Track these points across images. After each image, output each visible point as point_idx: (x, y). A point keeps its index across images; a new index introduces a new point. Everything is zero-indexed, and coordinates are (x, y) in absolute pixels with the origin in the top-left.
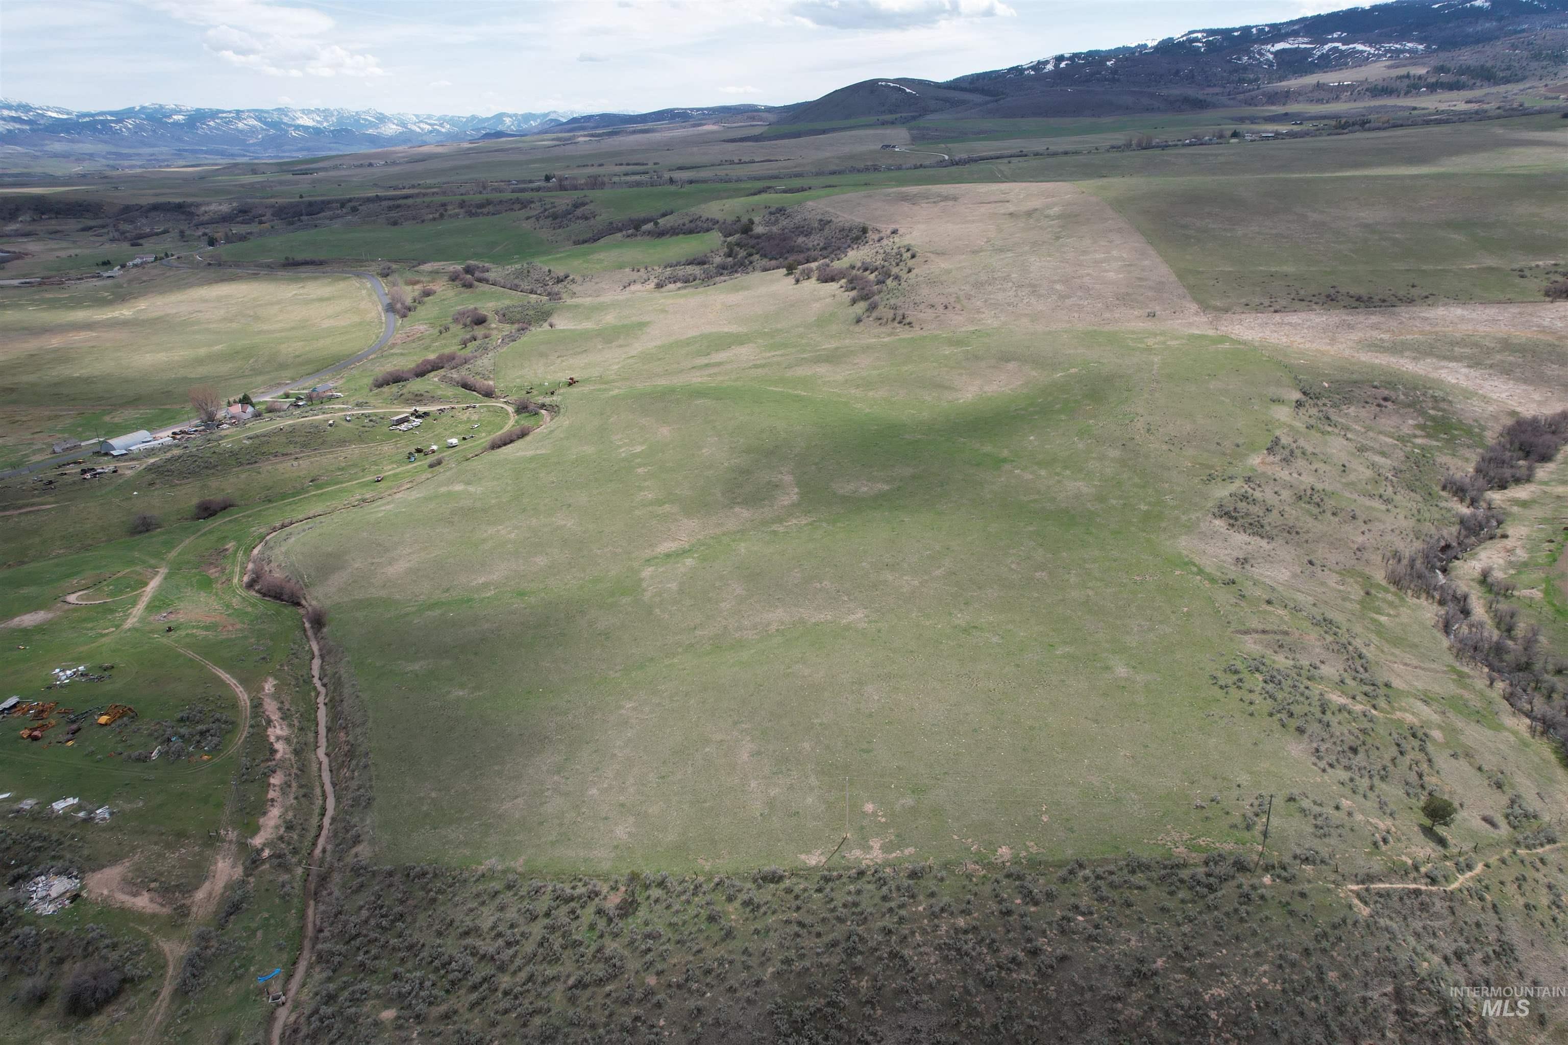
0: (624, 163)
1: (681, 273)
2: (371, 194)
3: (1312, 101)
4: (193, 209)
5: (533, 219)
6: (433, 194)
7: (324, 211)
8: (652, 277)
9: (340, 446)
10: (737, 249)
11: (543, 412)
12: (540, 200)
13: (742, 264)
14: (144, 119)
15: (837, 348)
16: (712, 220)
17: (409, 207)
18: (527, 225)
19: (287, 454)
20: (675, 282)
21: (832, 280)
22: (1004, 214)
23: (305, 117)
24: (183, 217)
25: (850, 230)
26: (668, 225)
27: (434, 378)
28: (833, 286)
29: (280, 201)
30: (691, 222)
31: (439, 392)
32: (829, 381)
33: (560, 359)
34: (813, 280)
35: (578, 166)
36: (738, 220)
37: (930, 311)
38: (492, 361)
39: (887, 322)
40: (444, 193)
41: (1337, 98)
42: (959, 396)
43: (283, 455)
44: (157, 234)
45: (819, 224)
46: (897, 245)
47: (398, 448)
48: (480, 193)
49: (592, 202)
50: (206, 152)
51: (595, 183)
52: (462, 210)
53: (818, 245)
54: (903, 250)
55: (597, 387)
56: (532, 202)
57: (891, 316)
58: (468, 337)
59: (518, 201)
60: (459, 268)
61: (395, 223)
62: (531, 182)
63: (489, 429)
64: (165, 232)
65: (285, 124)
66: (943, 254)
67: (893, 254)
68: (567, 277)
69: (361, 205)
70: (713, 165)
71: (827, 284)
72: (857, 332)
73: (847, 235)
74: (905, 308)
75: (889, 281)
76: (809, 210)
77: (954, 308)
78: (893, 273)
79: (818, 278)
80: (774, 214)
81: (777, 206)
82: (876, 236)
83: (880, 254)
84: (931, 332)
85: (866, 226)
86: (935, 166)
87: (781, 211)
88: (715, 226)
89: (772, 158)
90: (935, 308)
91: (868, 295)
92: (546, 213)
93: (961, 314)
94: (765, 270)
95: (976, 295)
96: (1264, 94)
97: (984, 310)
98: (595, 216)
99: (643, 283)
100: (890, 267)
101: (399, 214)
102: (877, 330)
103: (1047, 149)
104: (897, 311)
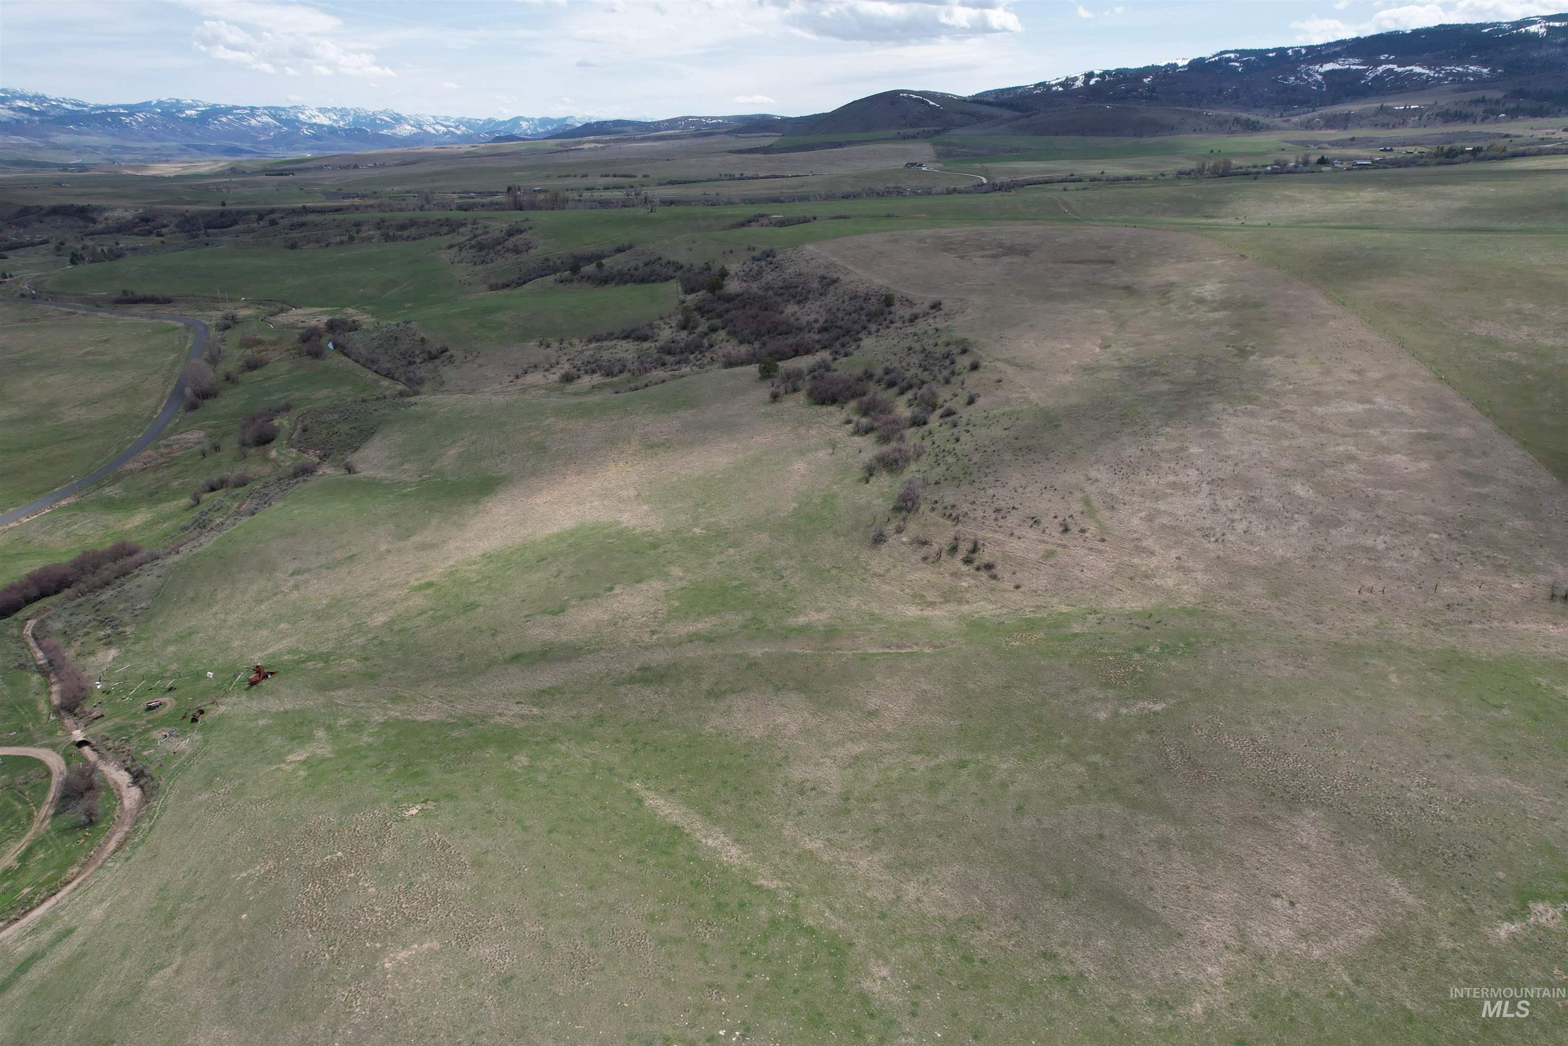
0: (613, 174)
1: (607, 355)
3: (1376, 125)
4: (95, 214)
5: (456, 249)
7: (237, 223)
8: (564, 359)
10: (696, 315)
12: (475, 223)
13: (697, 348)
14: (158, 113)
16: (674, 263)
17: (316, 224)
18: (445, 256)
20: (593, 373)
21: (833, 400)
23: (321, 116)
24: (77, 224)
25: (867, 298)
26: (615, 269)
28: (833, 419)
30: (646, 265)
34: (801, 396)
35: (560, 177)
36: (708, 266)
37: (1032, 534)
38: (160, 582)
39: (939, 554)
41: (1404, 123)
44: (34, 244)
45: (820, 282)
46: (944, 338)
48: (422, 209)
49: (531, 228)
51: (556, 202)
52: (379, 232)
53: (816, 321)
54: (955, 350)
56: (464, 225)
57: (948, 538)
59: (447, 222)
60: (324, 320)
61: (293, 247)
62: (493, 194)
64: (45, 242)
65: (301, 122)
67: (938, 355)
68: (445, 350)
69: (282, 218)
70: (709, 180)
71: (824, 409)
72: (875, 575)
73: (862, 309)
74: (975, 519)
75: (934, 420)
76: (808, 258)
77: (1083, 531)
78: (940, 401)
79: (810, 394)
80: (759, 260)
81: (765, 248)
82: (907, 313)
83: (915, 352)
84: (1040, 601)
85: (891, 292)
86: (971, 192)
87: (768, 256)
88: (676, 274)
89: (778, 173)
90: (1041, 527)
91: (896, 461)
92: (473, 242)
93: (1100, 552)
94: (730, 363)
95: (1127, 498)
96: (1321, 117)
97: (1148, 543)
98: (529, 248)
99: (547, 370)
100: (934, 385)
101: (303, 234)
102: (918, 575)
103: (1103, 173)
104: (960, 527)
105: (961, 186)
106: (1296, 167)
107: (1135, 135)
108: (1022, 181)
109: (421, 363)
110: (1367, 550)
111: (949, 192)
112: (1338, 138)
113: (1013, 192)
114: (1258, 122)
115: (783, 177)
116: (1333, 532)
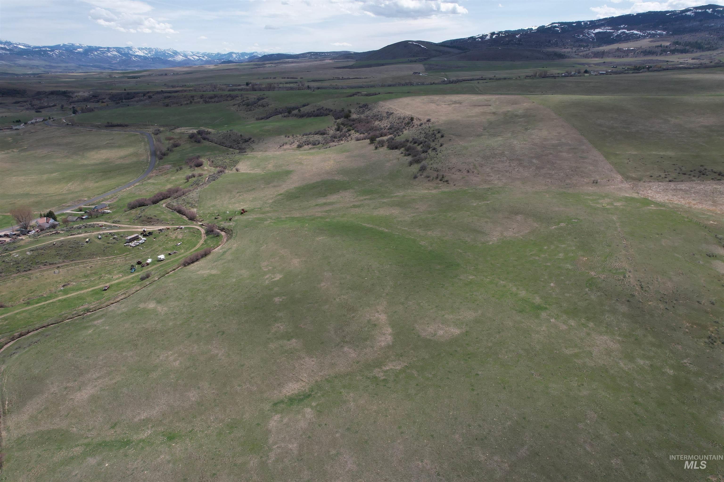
0: (286, 77)
1: (311, 139)
2: (159, 90)
3: (615, 56)
4: (71, 94)
5: (237, 106)
6: (190, 90)
7: (134, 98)
8: (296, 141)
9: (90, 258)
10: (342, 126)
11: (223, 233)
12: (241, 96)
13: (345, 136)
14: (64, 50)
15: (404, 196)
16: (329, 109)
17: (175, 97)
18: (233, 108)
19: (52, 264)
20: (308, 144)
21: (396, 148)
22: (490, 113)
23: (140, 51)
24: (65, 98)
25: (404, 119)
26: (306, 111)
27: (163, 204)
28: (397, 153)
29: (114, 91)
30: (318, 110)
31: (163, 217)
32: (401, 221)
33: (238, 195)
34: (385, 148)
35: (264, 78)
36: (343, 110)
37: (459, 173)
38: (198, 195)
39: (433, 179)
40: (195, 90)
41: (627, 56)
42: (489, 239)
43: (50, 264)
44: (50, 107)
45: (386, 114)
46: (432, 129)
47: (126, 260)
48: (213, 91)
49: (267, 98)
50: (92, 66)
51: (270, 87)
52: (202, 100)
53: (387, 126)
54: (436, 132)
55: (258, 216)
56: (237, 97)
57: (435, 175)
58: (190, 174)
59: (230, 96)
60: (195, 131)
61: (167, 105)
62: (239, 85)
63: (187, 246)
64: (54, 106)
65: (131, 55)
66: (460, 136)
67: (430, 134)
68: (250, 139)
69: (153, 95)
70: (329, 80)
71: (393, 151)
72: (415, 185)
73: (403, 122)
74: (443, 171)
75: (430, 151)
76: (381, 106)
77: (473, 172)
78: (431, 146)
79: (388, 147)
80: (362, 107)
81: (363, 103)
82: (419, 123)
83: (422, 134)
84: (461, 188)
85: (413, 116)
86: (440, 84)
87: (365, 106)
88: (330, 113)
89: (358, 77)
90: (462, 172)
91: (419, 160)
92: (244, 103)
93: (478, 177)
94: (358, 140)
95: (486, 164)
96: (592, 53)
97: (491, 174)
98: (268, 105)
99: (291, 144)
100: (429, 142)
101: (170, 101)
102: (427, 184)
103: (495, 76)
104: (439, 173)
105: (436, 82)
106: (574, 74)
107: (511, 61)
108: (461, 79)
109: (242, 143)
110: (549, 174)
111: (431, 84)
112: (598, 62)
113: (457, 84)
114: (565, 55)
115: (361, 78)
116: (541, 170)
